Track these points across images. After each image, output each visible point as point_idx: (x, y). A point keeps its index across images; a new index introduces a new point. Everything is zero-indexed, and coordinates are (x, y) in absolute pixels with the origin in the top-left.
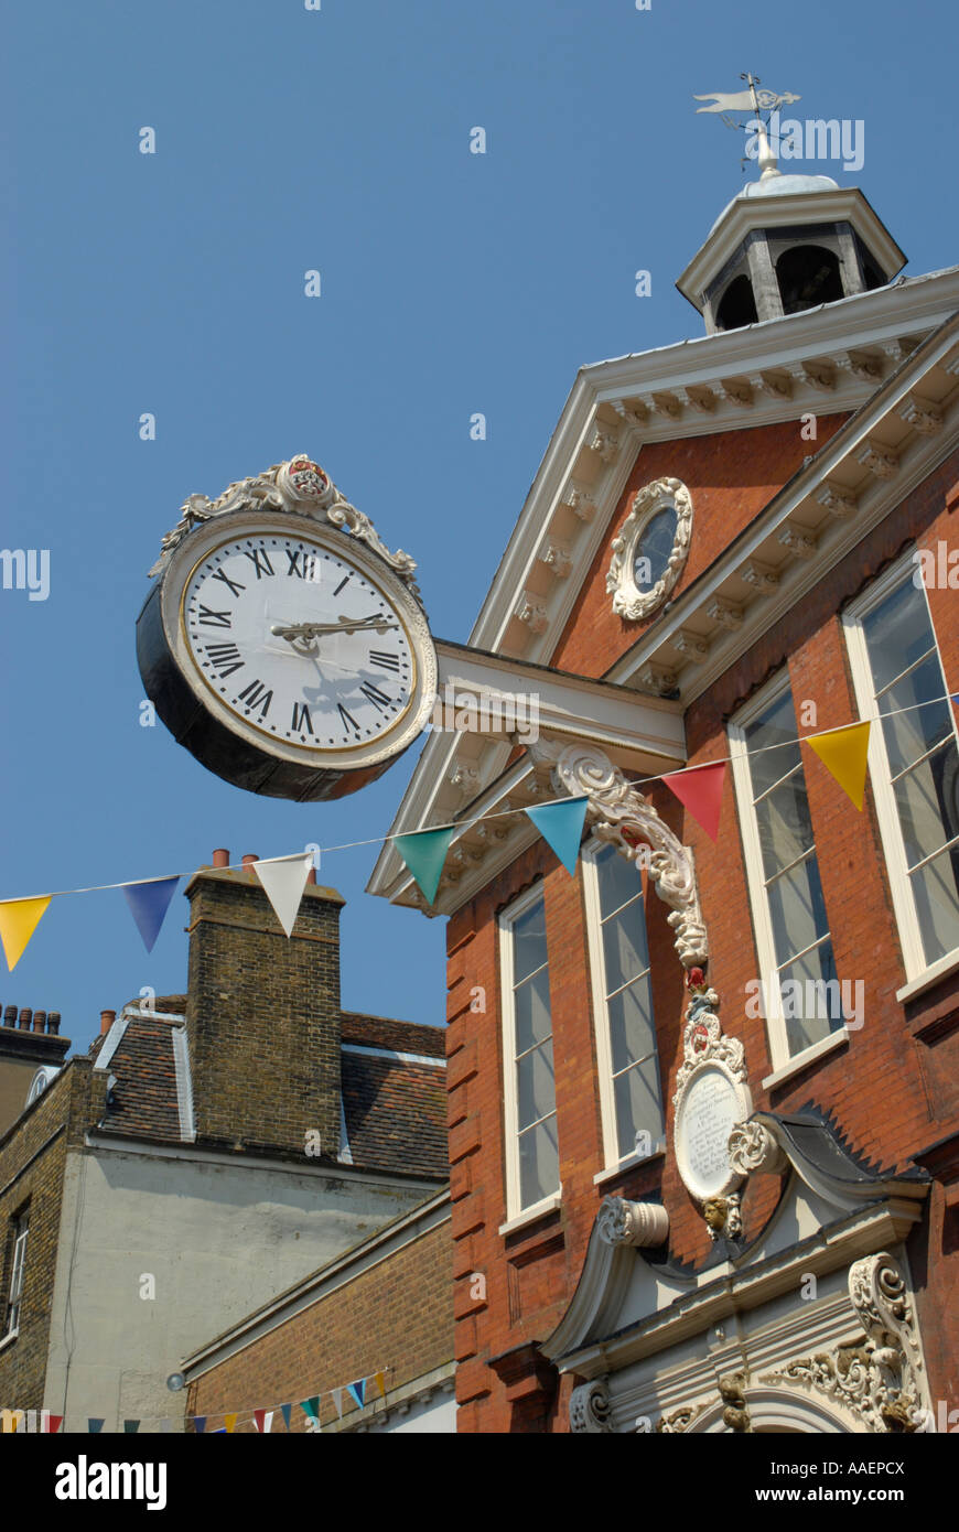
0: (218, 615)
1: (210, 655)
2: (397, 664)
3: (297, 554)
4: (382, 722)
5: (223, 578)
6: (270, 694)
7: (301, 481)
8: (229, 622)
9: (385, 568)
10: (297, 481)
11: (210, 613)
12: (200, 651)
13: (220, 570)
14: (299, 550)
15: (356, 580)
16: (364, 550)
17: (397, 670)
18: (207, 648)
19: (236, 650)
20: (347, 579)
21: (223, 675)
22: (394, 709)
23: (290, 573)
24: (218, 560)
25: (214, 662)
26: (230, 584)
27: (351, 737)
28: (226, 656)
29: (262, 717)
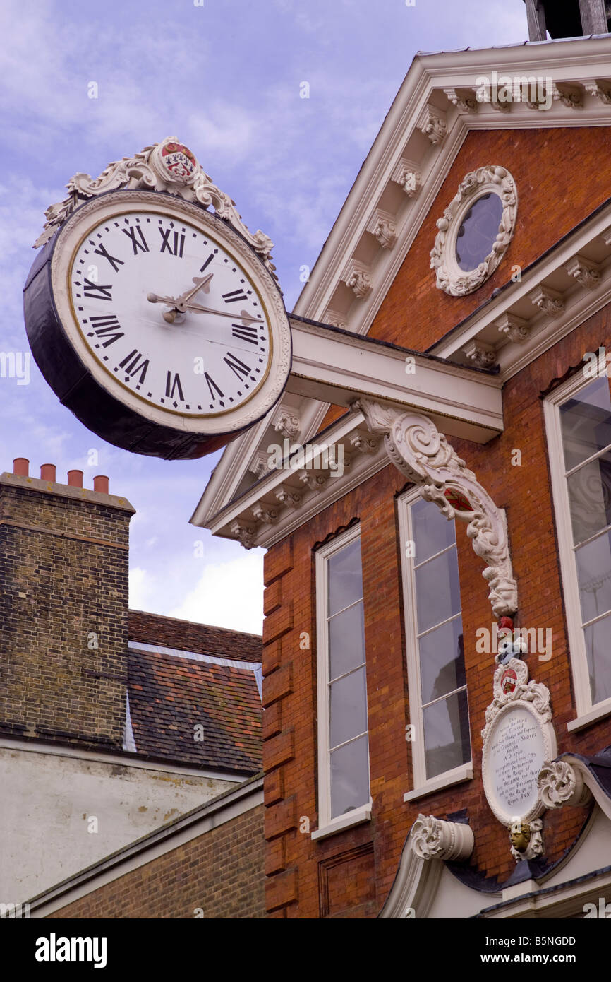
0: (101, 289)
1: (95, 326)
2: (256, 337)
3: (168, 231)
4: (243, 390)
5: (104, 253)
6: (146, 363)
7: (173, 163)
8: (110, 295)
9: (246, 247)
10: (169, 162)
11: (93, 286)
12: (85, 321)
13: (101, 246)
14: (170, 228)
15: (221, 256)
16: (227, 230)
17: (256, 343)
18: (92, 319)
19: (116, 322)
20: (212, 256)
21: (106, 345)
22: (253, 379)
23: (163, 250)
24: (99, 236)
25: (98, 332)
26: (111, 259)
27: (216, 404)
28: (108, 327)
29: (140, 384)
